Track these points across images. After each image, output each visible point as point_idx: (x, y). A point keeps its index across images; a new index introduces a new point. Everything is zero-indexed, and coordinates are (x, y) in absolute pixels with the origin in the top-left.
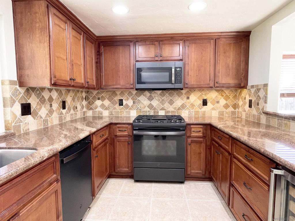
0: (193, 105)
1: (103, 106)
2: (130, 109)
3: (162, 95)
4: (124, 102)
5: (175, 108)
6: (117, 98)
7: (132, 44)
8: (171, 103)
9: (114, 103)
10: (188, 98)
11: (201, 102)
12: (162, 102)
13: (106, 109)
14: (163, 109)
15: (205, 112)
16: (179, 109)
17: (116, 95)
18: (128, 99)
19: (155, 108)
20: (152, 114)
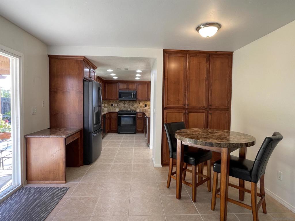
0: (141, 107)
1: (104, 106)
2: (116, 108)
3: (129, 102)
4: (114, 105)
5: (134, 108)
6: (111, 104)
7: (118, 83)
8: (133, 105)
9: (109, 105)
10: (139, 104)
11: (144, 106)
12: (129, 105)
13: (106, 108)
14: (129, 108)
15: (146, 109)
16: (136, 108)
17: (110, 102)
18: (115, 104)
19: (126, 108)
20: (125, 110)
